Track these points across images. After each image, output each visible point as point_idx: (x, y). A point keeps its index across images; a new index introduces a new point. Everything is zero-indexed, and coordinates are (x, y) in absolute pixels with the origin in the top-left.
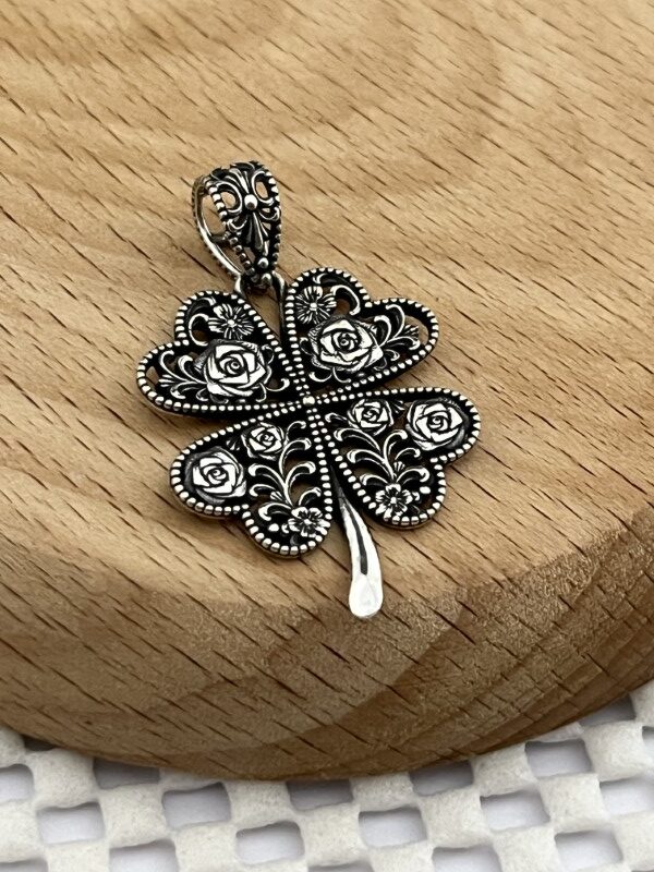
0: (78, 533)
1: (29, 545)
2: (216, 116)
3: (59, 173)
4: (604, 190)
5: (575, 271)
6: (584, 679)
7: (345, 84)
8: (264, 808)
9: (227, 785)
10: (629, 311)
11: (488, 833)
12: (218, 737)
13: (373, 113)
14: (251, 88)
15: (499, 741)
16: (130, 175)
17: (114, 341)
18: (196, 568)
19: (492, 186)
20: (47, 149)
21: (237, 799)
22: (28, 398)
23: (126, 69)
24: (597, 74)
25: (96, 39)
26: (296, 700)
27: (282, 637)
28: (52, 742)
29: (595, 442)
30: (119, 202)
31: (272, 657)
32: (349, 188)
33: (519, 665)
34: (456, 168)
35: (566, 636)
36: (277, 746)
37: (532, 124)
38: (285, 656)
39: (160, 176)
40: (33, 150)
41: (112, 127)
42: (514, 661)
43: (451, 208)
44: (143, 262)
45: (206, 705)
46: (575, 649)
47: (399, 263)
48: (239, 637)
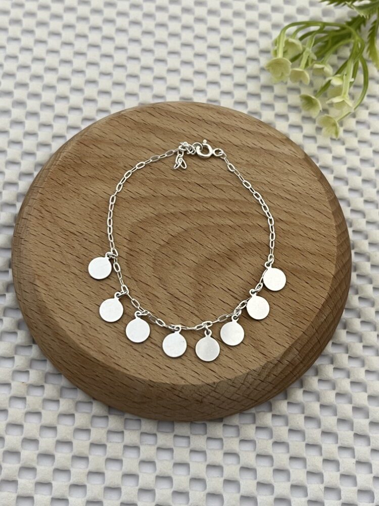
2: (205, 233)
13: (162, 243)
14: (198, 244)
19: (126, 224)
20: (248, 213)
23: (234, 244)
32: (165, 216)
34: (136, 228)
40: (251, 212)
41: (233, 223)
43: (136, 215)
44: (214, 183)
47: (148, 195)
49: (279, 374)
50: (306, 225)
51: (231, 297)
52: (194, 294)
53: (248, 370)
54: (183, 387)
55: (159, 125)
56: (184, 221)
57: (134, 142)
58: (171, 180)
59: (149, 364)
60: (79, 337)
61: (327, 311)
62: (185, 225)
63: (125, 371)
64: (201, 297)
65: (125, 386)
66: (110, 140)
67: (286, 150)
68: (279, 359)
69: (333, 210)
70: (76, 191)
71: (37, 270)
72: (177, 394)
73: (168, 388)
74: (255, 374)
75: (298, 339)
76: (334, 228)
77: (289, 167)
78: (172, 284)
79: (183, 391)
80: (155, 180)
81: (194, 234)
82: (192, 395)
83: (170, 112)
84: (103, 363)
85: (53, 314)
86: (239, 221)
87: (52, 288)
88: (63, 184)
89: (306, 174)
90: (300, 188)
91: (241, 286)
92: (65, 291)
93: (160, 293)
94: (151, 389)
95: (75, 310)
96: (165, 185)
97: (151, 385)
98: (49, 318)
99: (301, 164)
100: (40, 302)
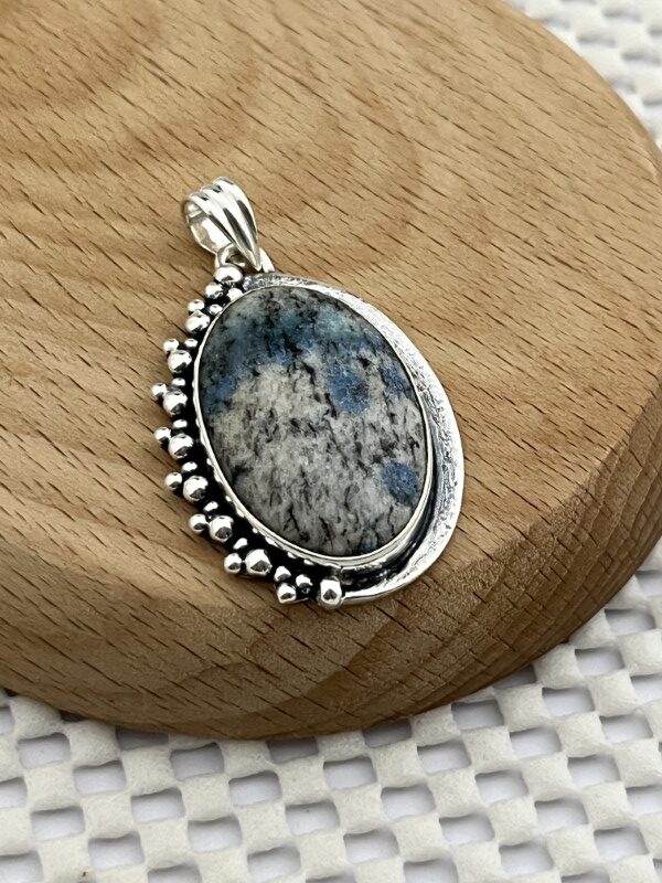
0: (99, 555)
1: (61, 565)
4: (505, 265)
5: (483, 331)
6: (495, 655)
8: (249, 761)
9: (220, 744)
11: (424, 775)
12: (212, 710)
15: (429, 704)
16: (129, 264)
17: (121, 399)
18: (192, 579)
19: (416, 263)
20: (63, 244)
21: (228, 755)
22: (57, 449)
24: (497, 168)
25: (99, 151)
26: (272, 679)
27: (260, 632)
28: (84, 715)
29: (499, 470)
30: (122, 286)
31: (253, 647)
33: (444, 646)
35: (480, 623)
36: (258, 714)
37: (447, 211)
38: (263, 646)
39: (154, 264)
40: (51, 244)
41: (113, 223)
42: (440, 644)
45: (202, 686)
46: (486, 633)
48: (228, 633)
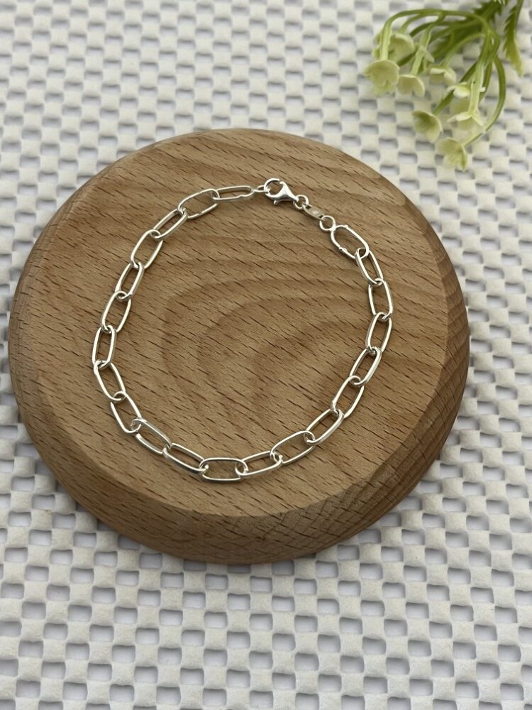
2: (269, 309)
3: (319, 272)
7: (224, 336)
10: (105, 255)
13: (211, 324)
14: (259, 325)
19: (160, 299)
20: (327, 281)
23: (309, 325)
32: (214, 288)
34: (175, 305)
43: (175, 287)
44: (281, 241)
47: (191, 259)
49: (370, 500)
50: (408, 298)
51: (304, 397)
52: (254, 394)
53: (326, 496)
54: (239, 519)
55: (207, 162)
56: (240, 294)
57: (172, 186)
58: (223, 238)
59: (192, 489)
60: (97, 454)
61: (434, 414)
62: (241, 301)
63: (161, 500)
64: (263, 397)
65: (161, 520)
66: (139, 183)
67: (379, 194)
68: (368, 480)
69: (444, 276)
70: (94, 255)
71: (41, 363)
72: (231, 529)
73: (219, 521)
74: (336, 501)
75: (395, 452)
76: (445, 301)
77: (383, 218)
78: (224, 381)
79: (239, 525)
80: (201, 238)
81: (254, 312)
82: (251, 530)
83: (222, 143)
84: (131, 489)
85: (63, 423)
86: (314, 293)
87: (61, 388)
88: (75, 246)
89: (407, 226)
90: (399, 246)
91: (318, 382)
92: (78, 392)
93: (208, 392)
94: (196, 522)
95: (92, 418)
96: (214, 245)
97: (196, 517)
98: (57, 429)
99: (399, 213)
100: (45, 407)
